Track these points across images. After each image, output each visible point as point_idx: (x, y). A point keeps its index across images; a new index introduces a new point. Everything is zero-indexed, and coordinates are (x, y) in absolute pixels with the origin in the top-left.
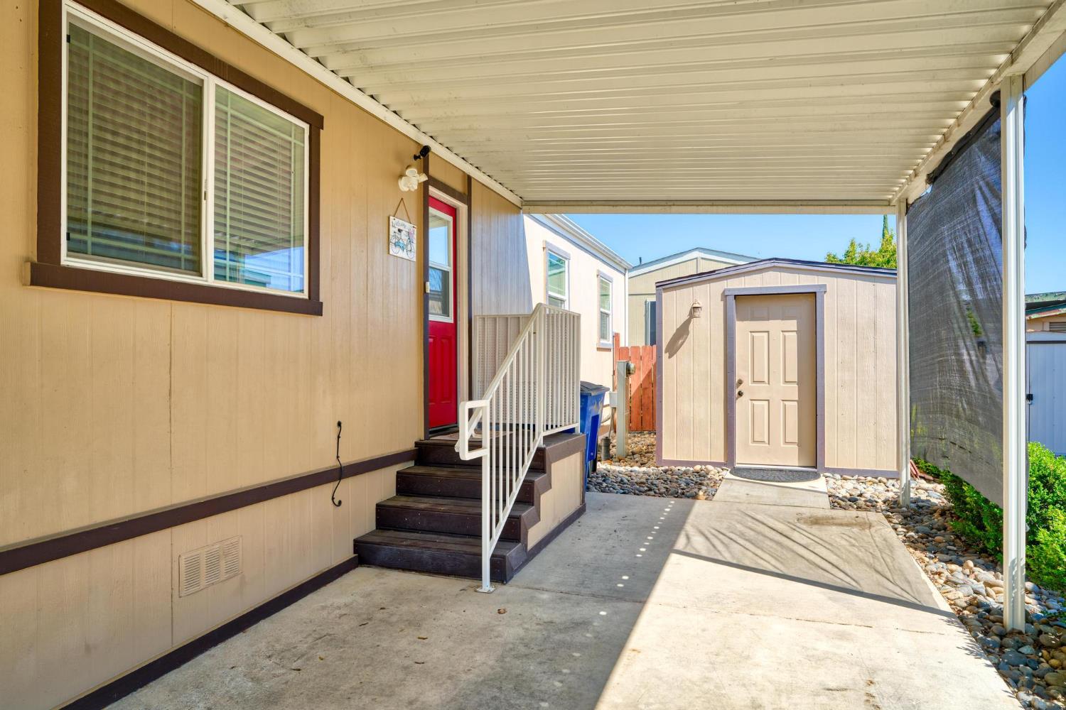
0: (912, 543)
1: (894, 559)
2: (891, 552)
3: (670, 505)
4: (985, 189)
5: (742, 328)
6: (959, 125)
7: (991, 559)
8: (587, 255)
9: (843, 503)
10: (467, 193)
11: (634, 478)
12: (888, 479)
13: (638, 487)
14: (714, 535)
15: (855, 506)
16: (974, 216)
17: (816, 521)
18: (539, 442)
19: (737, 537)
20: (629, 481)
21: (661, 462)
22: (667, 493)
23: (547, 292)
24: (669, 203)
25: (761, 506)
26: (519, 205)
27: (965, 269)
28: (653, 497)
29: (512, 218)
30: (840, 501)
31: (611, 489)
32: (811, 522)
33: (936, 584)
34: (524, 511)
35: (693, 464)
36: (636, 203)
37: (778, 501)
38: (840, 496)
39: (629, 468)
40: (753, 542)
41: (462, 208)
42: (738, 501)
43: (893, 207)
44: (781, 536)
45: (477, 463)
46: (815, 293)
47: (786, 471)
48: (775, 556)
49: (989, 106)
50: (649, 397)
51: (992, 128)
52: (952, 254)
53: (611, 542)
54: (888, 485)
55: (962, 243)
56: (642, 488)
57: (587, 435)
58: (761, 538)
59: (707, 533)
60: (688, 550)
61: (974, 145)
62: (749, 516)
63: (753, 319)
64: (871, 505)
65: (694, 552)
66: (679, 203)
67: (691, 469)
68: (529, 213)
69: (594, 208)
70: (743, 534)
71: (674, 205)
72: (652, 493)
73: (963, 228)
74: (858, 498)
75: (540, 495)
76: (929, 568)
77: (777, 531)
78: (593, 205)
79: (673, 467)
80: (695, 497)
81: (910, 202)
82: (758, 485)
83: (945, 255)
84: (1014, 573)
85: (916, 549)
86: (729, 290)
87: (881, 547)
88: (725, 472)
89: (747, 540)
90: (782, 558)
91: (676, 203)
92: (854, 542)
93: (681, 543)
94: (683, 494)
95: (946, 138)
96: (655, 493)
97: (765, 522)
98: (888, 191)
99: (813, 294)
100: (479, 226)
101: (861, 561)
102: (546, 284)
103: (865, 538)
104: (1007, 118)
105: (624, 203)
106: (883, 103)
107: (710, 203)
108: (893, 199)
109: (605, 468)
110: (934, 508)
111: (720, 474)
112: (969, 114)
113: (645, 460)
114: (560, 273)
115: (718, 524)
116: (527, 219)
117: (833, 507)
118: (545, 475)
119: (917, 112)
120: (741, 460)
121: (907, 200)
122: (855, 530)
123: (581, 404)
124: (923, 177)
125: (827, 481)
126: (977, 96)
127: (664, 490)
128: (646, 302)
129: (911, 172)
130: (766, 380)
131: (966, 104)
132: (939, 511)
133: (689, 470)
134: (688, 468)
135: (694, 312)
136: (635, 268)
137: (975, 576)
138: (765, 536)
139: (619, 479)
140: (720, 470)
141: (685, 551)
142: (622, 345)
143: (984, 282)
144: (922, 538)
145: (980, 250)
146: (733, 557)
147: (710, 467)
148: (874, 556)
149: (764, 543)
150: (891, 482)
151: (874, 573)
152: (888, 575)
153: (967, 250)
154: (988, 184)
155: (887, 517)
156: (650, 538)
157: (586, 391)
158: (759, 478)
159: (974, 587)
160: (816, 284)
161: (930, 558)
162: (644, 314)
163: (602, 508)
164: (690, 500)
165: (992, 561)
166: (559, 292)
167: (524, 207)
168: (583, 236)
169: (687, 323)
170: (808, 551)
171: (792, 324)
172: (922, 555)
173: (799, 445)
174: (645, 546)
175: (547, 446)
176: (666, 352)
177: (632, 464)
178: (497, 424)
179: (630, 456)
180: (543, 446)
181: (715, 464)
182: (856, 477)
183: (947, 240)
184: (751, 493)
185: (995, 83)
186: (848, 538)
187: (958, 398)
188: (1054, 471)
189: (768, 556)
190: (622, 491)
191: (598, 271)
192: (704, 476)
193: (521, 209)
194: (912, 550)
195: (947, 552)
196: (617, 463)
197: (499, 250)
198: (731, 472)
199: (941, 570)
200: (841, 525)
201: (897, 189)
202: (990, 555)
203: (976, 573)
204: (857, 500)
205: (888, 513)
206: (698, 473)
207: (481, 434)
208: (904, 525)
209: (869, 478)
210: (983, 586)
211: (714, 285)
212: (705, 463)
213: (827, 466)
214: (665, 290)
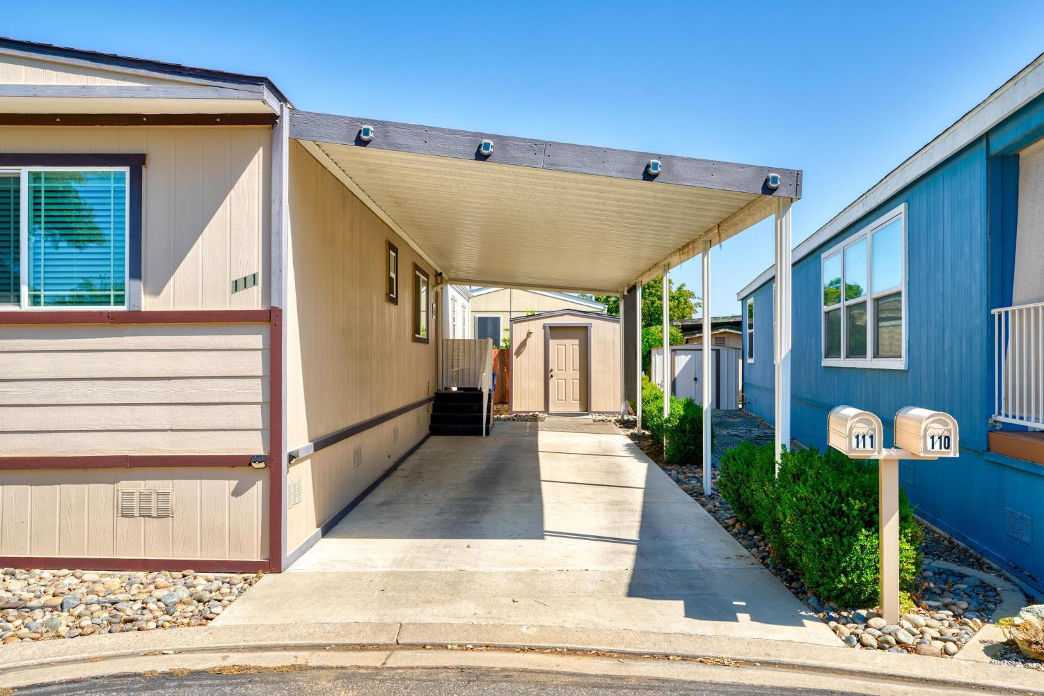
3: (528, 423)
5: (553, 343)
17: (587, 425)
21: (512, 412)
26: (448, 280)
29: (441, 287)
35: (529, 412)
38: (598, 420)
46: (587, 327)
47: (572, 413)
63: (558, 338)
64: (609, 421)
67: (528, 414)
68: (451, 284)
79: (518, 414)
80: (536, 421)
86: (546, 324)
88: (545, 415)
94: (530, 421)
111: (543, 416)
116: (449, 286)
117: (594, 422)
120: (552, 410)
125: (592, 416)
128: (475, 317)
130: (564, 369)
134: (526, 414)
135: (529, 335)
140: (542, 414)
147: (537, 413)
158: (561, 416)
160: (588, 322)
162: (474, 325)
169: (526, 339)
171: (577, 342)
173: (580, 401)
176: (515, 355)
181: (540, 412)
182: (605, 415)
184: (560, 420)
192: (535, 418)
193: (448, 282)
198: (548, 415)
204: (604, 420)
206: (532, 416)
211: (539, 321)
212: (535, 412)
213: (592, 410)
214: (515, 323)
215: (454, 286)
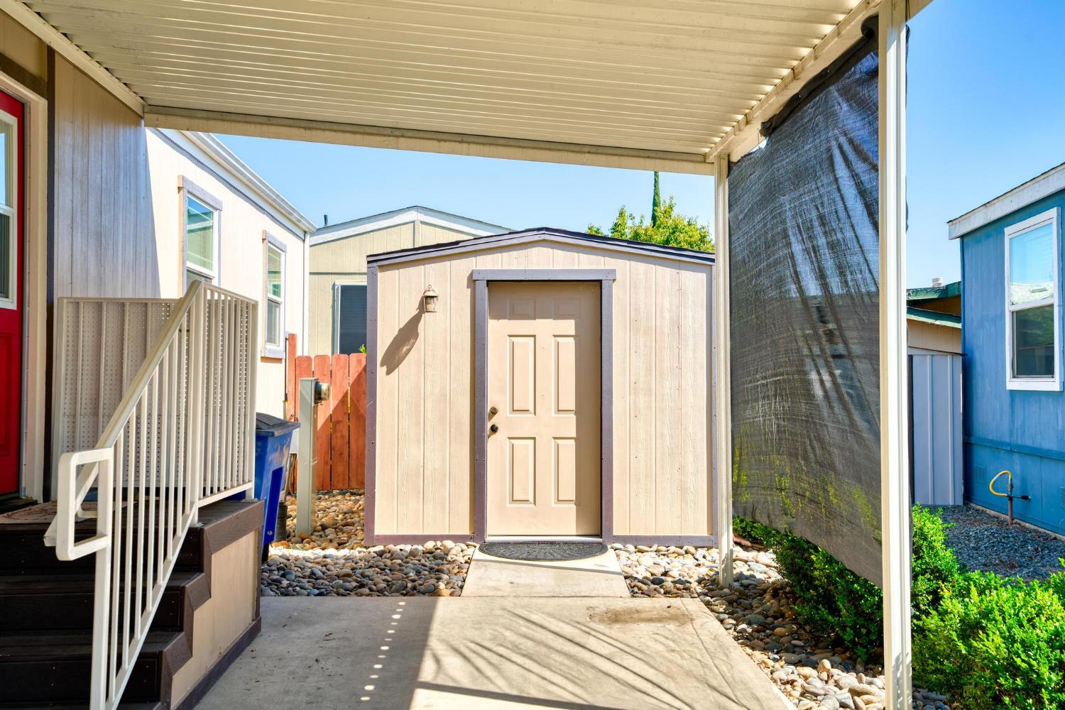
0: (746, 640)
1: (732, 667)
2: (727, 656)
3: (399, 608)
4: (847, 147)
5: (497, 330)
6: (816, 58)
7: (848, 654)
8: (248, 206)
9: (645, 587)
10: (46, 79)
11: (332, 568)
12: (696, 548)
13: (341, 582)
14: (475, 652)
15: (662, 591)
16: (829, 184)
17: (615, 618)
18: (193, 518)
19: (509, 651)
20: (324, 573)
21: (371, 540)
22: (390, 589)
23: (184, 263)
24: (397, 133)
25: (534, 600)
26: (140, 113)
27: (816, 256)
28: (369, 598)
29: (125, 134)
30: (640, 584)
31: (298, 589)
32: (609, 618)
33: (791, 698)
34: (166, 642)
35: (421, 539)
36: (342, 128)
37: (557, 590)
38: (640, 577)
39: (321, 553)
40: (535, 658)
41: (37, 104)
42: (500, 593)
43: (710, 165)
44: (573, 645)
45: (88, 563)
46: (600, 281)
47: (558, 543)
48: (571, 677)
49: (858, 34)
50: (343, 437)
51: (859, 66)
52: (795, 235)
53: (312, 682)
54: (697, 557)
55: (811, 221)
56: (347, 584)
57: (266, 501)
58: (544, 650)
59: (463, 649)
60: (440, 681)
61: (832, 88)
62: (520, 617)
63: (514, 315)
64: (682, 587)
65: (451, 684)
66: (410, 134)
67: (420, 548)
68: (154, 126)
69: (272, 129)
70: (516, 646)
71: (403, 136)
72: (366, 590)
73: (813, 200)
74: (663, 577)
75: (193, 611)
76: (776, 675)
77: (566, 638)
78: (271, 125)
79: (391, 547)
80: (435, 592)
81: (735, 159)
82: (524, 567)
83: (786, 236)
84: (899, 675)
85: (753, 649)
86: (479, 272)
87: (712, 649)
88: (472, 549)
89: (524, 656)
90: (580, 679)
91: (406, 133)
92: (672, 645)
93: (428, 671)
94: (414, 588)
95: (795, 74)
96: (371, 590)
97: (546, 624)
98: (705, 142)
99: (599, 283)
100: (69, 140)
101: (689, 673)
102: (183, 250)
103: (689, 638)
104: (888, 54)
105: (323, 126)
106: (727, 14)
107: (459, 138)
108: (710, 154)
109: (280, 554)
110: (763, 586)
111: (465, 553)
112: (831, 44)
113: (344, 537)
114: (204, 229)
115: (478, 633)
116: (151, 138)
117: (634, 595)
118: (203, 574)
119: (766, 33)
120: (495, 529)
121: (729, 156)
122: (672, 626)
123: (256, 451)
124: (756, 126)
125: (618, 556)
126: (845, 20)
127: (383, 585)
128: (334, 285)
129: (740, 117)
130: (531, 409)
131: (827, 29)
132: (770, 590)
133: (416, 549)
134: (415, 546)
135: (427, 303)
136: (319, 231)
137: (836, 681)
138: (550, 648)
139: (308, 572)
140: (464, 546)
141: (435, 682)
142: (299, 353)
143: (842, 274)
144: (758, 631)
145: (838, 231)
146: (510, 685)
147: (449, 544)
148: (704, 666)
149: (549, 658)
150: (701, 552)
151: (709, 691)
152: (728, 691)
153: (818, 230)
154: (851, 141)
155: (708, 604)
156: (378, 666)
157: (265, 429)
158: (525, 555)
159: (840, 697)
160: (602, 268)
161: (775, 660)
162: (331, 304)
163: (289, 622)
164: (427, 598)
165: (850, 658)
166: (204, 264)
167: (146, 116)
168: (242, 174)
169: (416, 320)
170: (615, 666)
171: (569, 326)
172: (764, 657)
173: (578, 503)
174: (371, 682)
175: (205, 524)
176: (382, 365)
177: (323, 545)
178: (125, 490)
179: (319, 533)
180: (199, 525)
181: (457, 539)
182: (655, 547)
183: (789, 214)
184: (515, 581)
185: (872, 5)
186: (663, 640)
187: (805, 432)
188: (921, 529)
189: (560, 678)
190: (316, 591)
191: (265, 232)
192: (442, 559)
193: (142, 118)
194: (749, 651)
195: (792, 649)
196: (298, 545)
197: (104, 186)
198: (481, 550)
199: (791, 677)
200: (650, 620)
201: (717, 140)
202: (846, 649)
203: (836, 677)
204: (662, 581)
205: (708, 598)
206: (431, 553)
207: (95, 509)
208: (731, 614)
209: (672, 549)
210: (849, 695)
211: (456, 263)
212: (442, 538)
213: (615, 533)
214: (383, 268)
215: (169, 132)
